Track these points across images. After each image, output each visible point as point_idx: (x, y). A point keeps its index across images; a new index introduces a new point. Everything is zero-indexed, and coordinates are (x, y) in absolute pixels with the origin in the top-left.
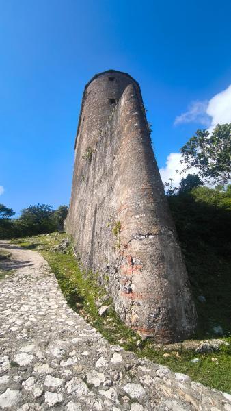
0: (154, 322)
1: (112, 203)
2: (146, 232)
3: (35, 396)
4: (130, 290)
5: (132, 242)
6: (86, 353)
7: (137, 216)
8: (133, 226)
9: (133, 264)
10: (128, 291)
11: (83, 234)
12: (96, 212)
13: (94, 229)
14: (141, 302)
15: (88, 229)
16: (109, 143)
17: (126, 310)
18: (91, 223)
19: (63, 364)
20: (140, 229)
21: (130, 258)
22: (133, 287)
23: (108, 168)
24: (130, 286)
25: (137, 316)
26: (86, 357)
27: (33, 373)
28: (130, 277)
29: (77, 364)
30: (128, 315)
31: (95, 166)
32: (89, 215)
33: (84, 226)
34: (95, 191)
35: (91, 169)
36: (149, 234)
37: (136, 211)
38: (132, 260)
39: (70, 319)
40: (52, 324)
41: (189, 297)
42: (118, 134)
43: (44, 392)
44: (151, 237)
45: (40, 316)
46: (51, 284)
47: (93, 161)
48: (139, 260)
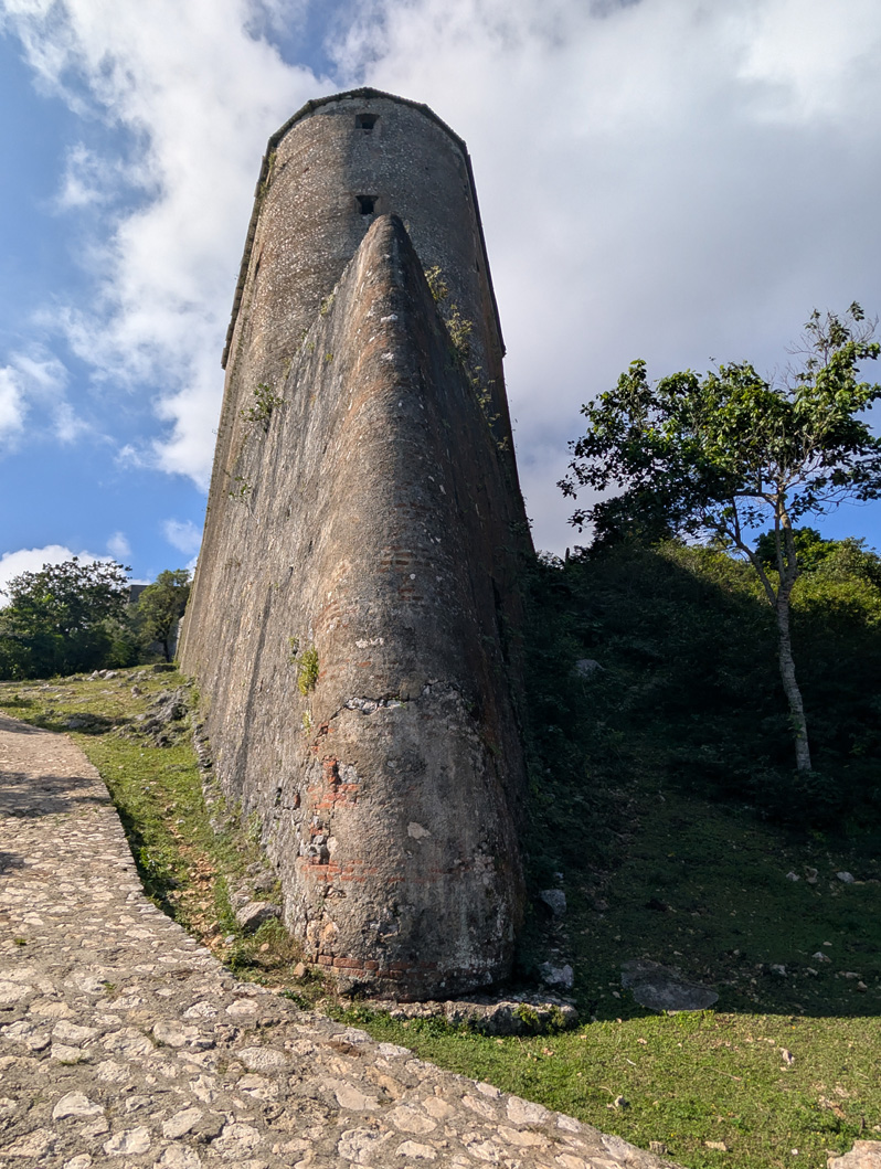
0: (378, 943)
1: (308, 593)
2: (380, 691)
3: (30, 1048)
4: (325, 855)
5: (341, 718)
6: (166, 992)
7: (361, 644)
8: (347, 672)
9: (338, 781)
10: (318, 858)
11: (228, 683)
12: (267, 613)
13: (257, 667)
14: (348, 887)
15: (243, 665)
16: (317, 387)
17: (309, 912)
18: (251, 644)
19: (102, 1005)
20: (366, 681)
21: (333, 763)
22: (332, 844)
23: (309, 472)
24: (324, 842)
25: (333, 927)
26: (164, 998)
27: (27, 1015)
28: (326, 817)
29: (138, 1009)
30: (313, 924)
31: (277, 452)
32: (248, 621)
33: (232, 653)
34: (271, 540)
35: (266, 459)
36: (387, 699)
37: (360, 628)
38: (336, 769)
39: (144, 926)
40: (89, 935)
41: (486, 881)
42: (342, 370)
43: (49, 1044)
44: (394, 705)
45: (56, 914)
46: (100, 837)
47: (273, 433)
48: (352, 771)
